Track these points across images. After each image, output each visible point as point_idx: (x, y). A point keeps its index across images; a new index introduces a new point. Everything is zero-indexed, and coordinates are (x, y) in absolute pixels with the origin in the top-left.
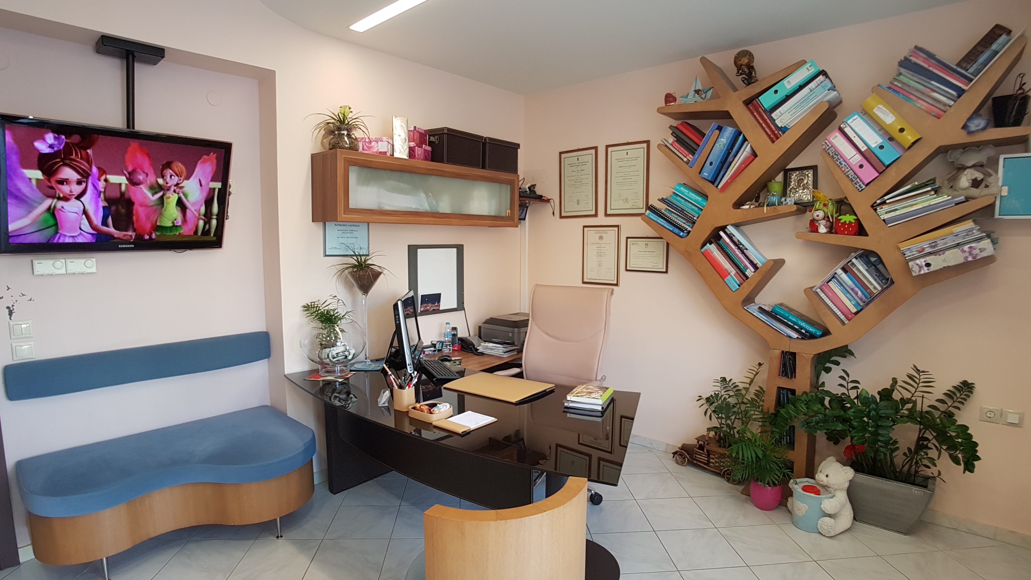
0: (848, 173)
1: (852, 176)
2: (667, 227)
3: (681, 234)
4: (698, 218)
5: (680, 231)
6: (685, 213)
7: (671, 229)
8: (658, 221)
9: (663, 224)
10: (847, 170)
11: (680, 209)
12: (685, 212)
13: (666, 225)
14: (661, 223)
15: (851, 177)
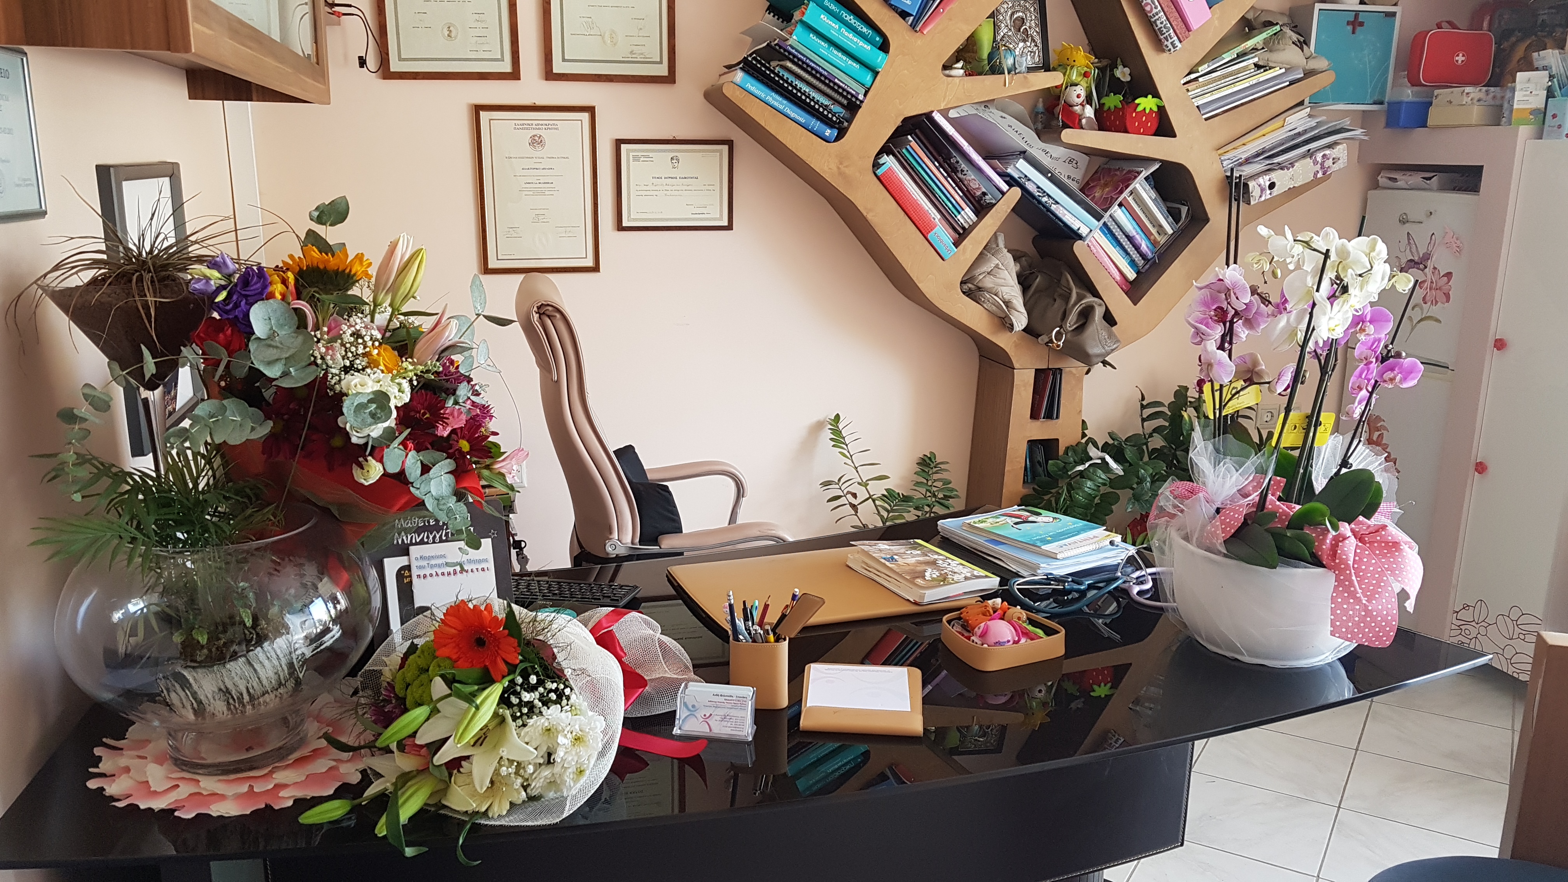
0: (1157, 17)
1: (1162, 23)
2: (793, 115)
3: (828, 132)
4: (865, 95)
5: (823, 127)
6: (835, 84)
7: (802, 120)
8: (769, 99)
9: (781, 107)
10: (1155, 11)
11: (826, 73)
12: (836, 80)
13: (788, 111)
14: (776, 104)
15: (1160, 26)
